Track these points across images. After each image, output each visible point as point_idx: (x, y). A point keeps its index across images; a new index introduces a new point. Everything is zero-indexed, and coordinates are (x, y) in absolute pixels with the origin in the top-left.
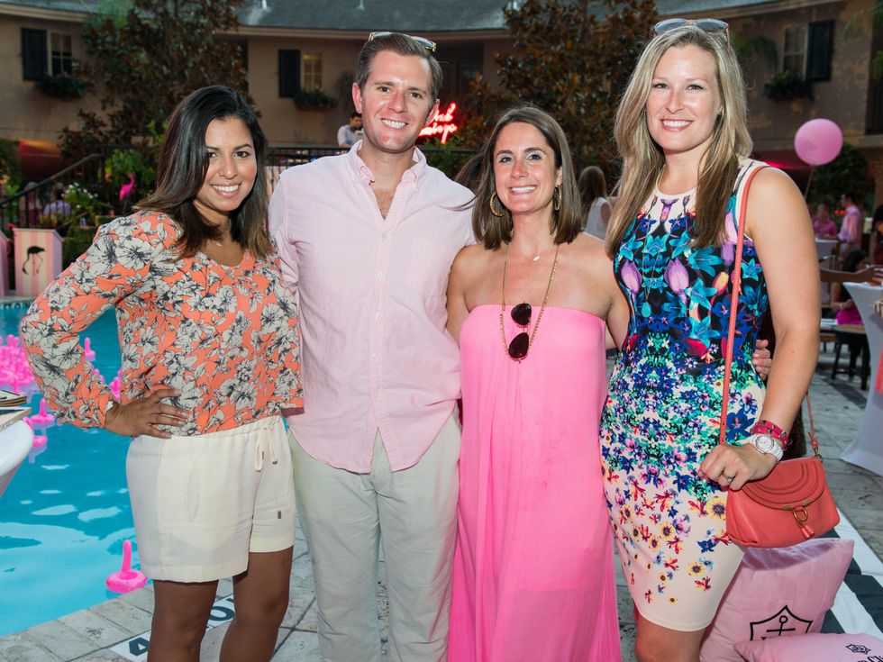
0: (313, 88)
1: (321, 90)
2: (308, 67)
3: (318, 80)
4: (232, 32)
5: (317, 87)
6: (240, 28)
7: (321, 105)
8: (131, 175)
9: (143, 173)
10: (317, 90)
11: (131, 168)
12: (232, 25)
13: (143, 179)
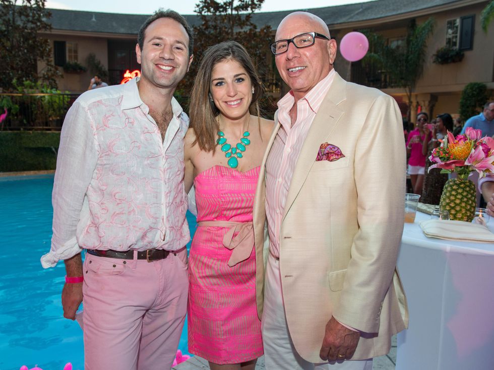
0: (74, 62)
1: (79, 63)
2: (70, 51)
3: (76, 57)
4: (48, 32)
5: (76, 61)
6: (53, 30)
7: (79, 71)
8: (5, 109)
9: (12, 108)
10: (76, 63)
11: (6, 105)
12: (48, 29)
13: (12, 111)
